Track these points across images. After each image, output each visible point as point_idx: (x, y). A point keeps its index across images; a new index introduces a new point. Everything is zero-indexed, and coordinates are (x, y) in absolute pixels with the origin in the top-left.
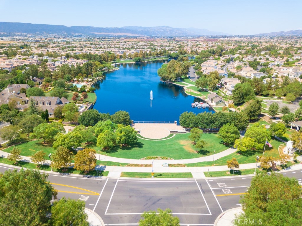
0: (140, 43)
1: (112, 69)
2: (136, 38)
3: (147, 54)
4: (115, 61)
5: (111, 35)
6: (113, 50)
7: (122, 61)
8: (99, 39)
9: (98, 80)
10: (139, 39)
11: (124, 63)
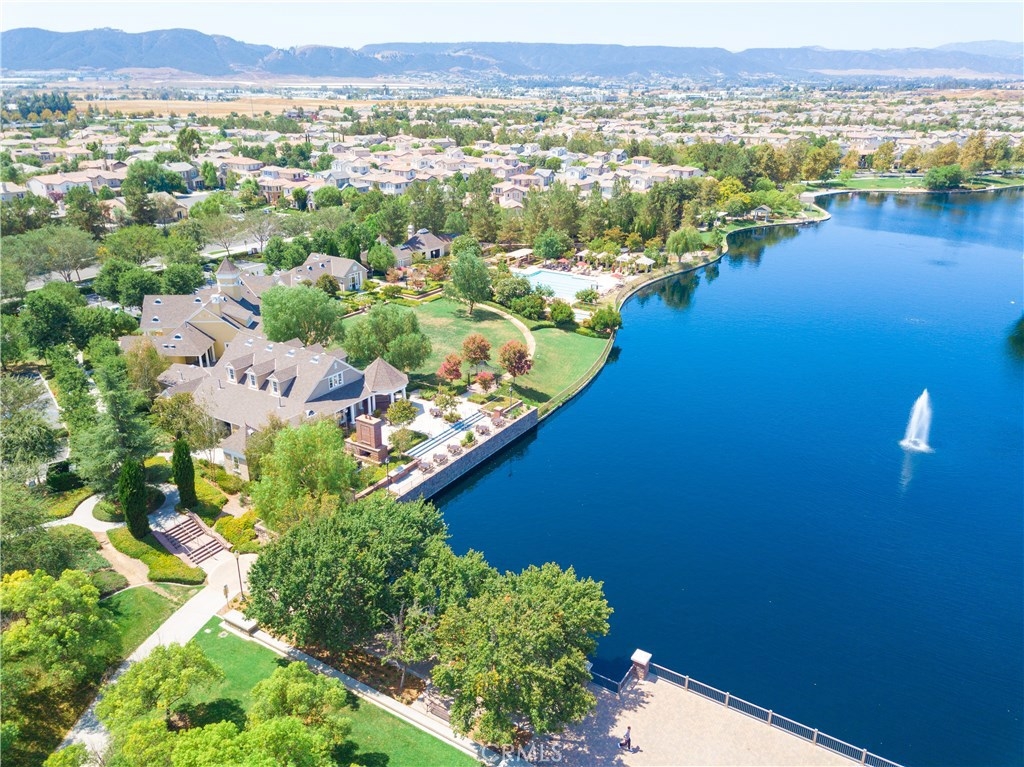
0: (1000, 104)
1: (794, 217)
2: (988, 85)
3: (1007, 155)
4: (830, 181)
5: (887, 77)
6: (845, 134)
7: (868, 181)
8: (828, 92)
9: (685, 266)
10: (998, 91)
11: (874, 190)
